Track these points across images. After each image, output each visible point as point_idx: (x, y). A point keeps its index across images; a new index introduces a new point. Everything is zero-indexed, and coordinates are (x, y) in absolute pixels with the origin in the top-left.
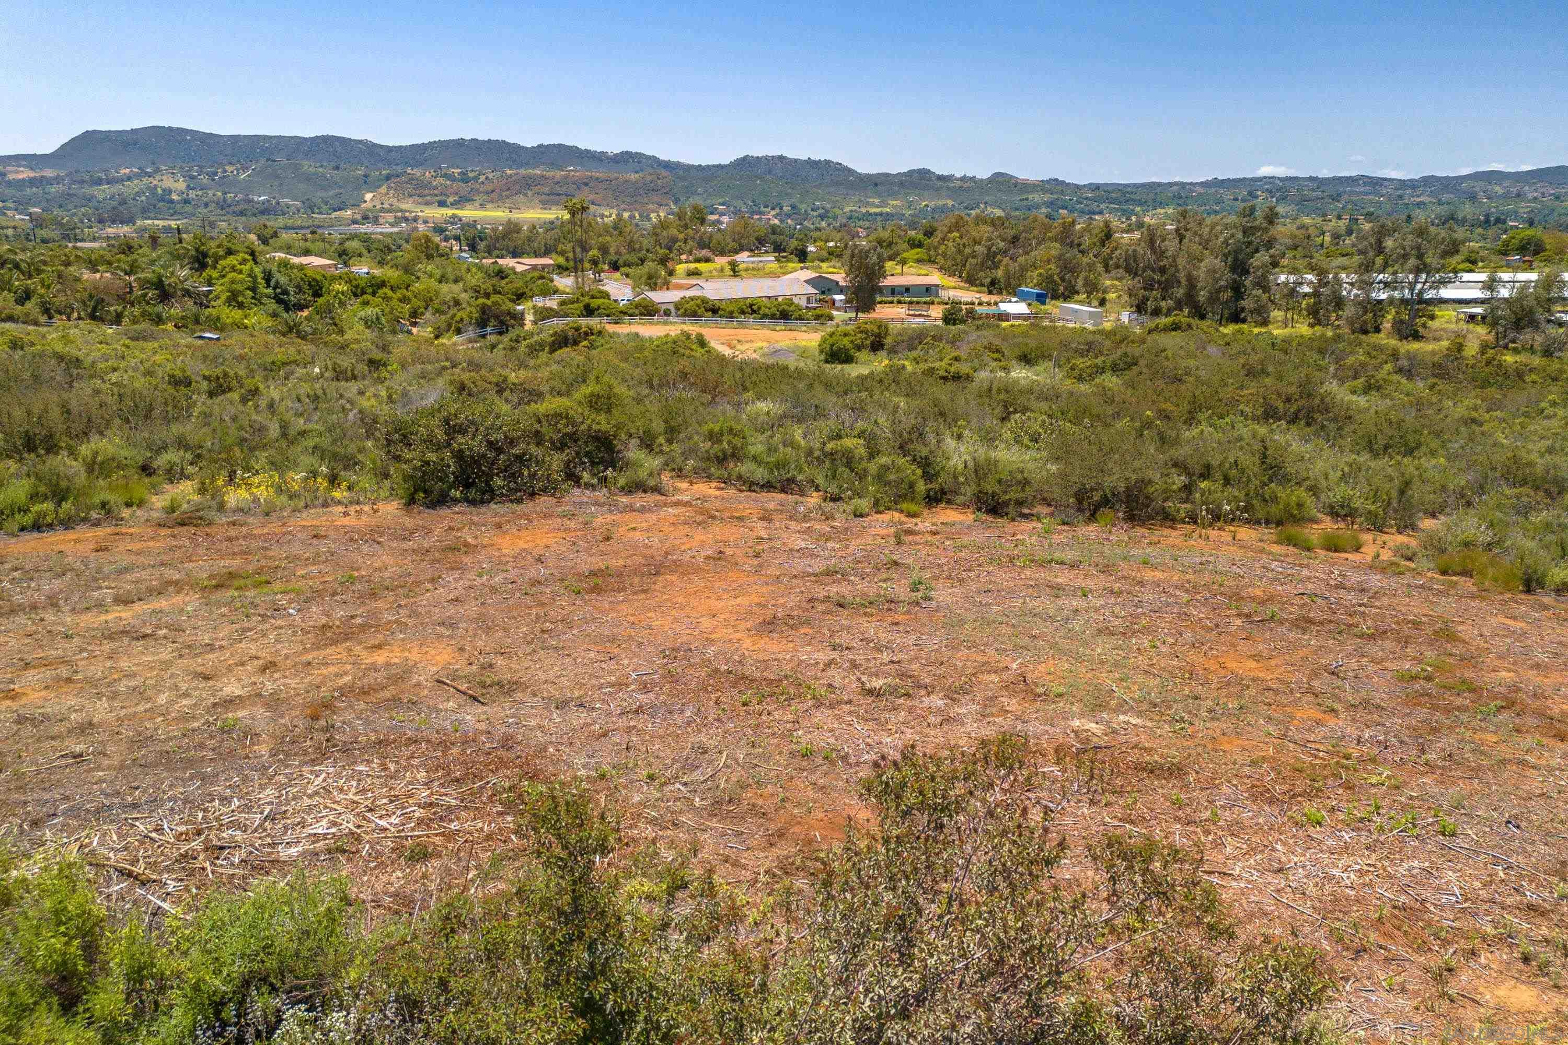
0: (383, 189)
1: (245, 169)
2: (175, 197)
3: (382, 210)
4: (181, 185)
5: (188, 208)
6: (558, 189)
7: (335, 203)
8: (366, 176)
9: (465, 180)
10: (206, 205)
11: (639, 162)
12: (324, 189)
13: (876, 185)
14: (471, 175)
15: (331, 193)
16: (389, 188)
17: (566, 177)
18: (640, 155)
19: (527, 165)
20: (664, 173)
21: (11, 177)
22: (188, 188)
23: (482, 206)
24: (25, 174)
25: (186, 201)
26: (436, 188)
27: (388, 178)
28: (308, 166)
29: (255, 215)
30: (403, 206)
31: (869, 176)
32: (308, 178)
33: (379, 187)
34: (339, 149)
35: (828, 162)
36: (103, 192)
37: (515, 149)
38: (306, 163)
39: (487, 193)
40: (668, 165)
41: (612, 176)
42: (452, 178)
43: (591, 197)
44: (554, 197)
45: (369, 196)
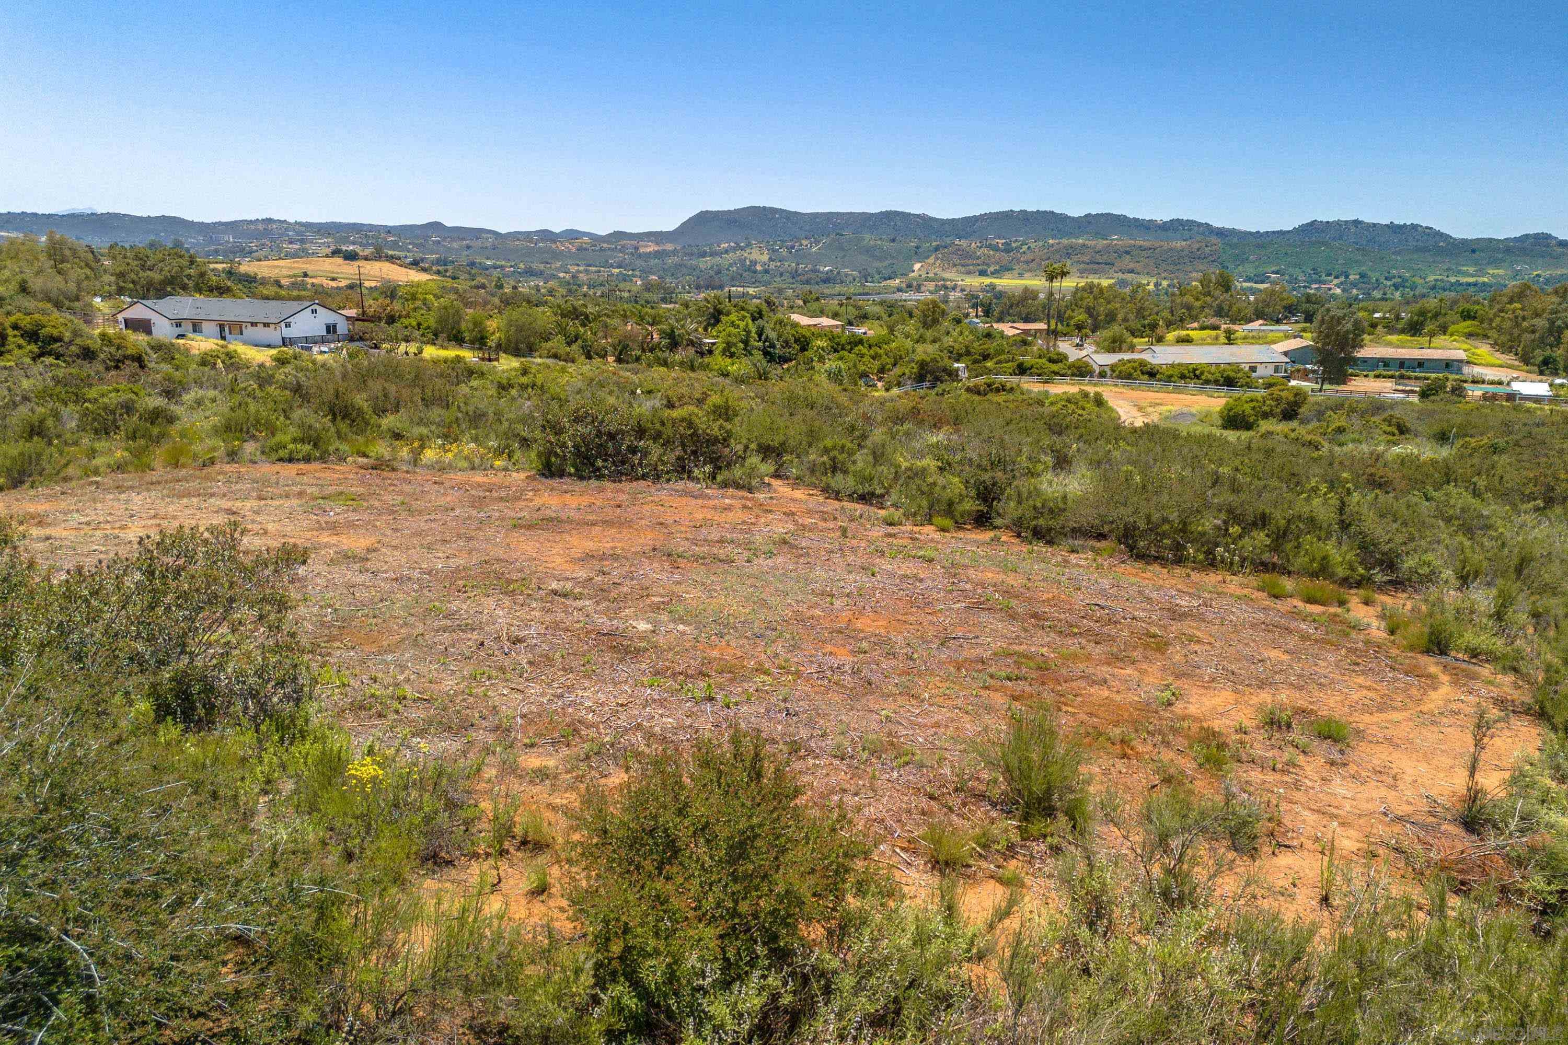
0: (931, 260)
1: (817, 242)
2: (759, 268)
3: (928, 279)
4: (765, 258)
5: (766, 277)
6: (1098, 258)
7: (886, 272)
8: (917, 247)
9: (1008, 249)
10: (781, 275)
11: (1190, 230)
12: (881, 259)
13: (1473, 251)
14: (1014, 245)
15: (886, 263)
16: (937, 258)
17: (1109, 246)
18: (1191, 223)
19: (1070, 235)
20: (1214, 239)
21: (641, 250)
22: (771, 259)
23: (1021, 275)
24: (651, 248)
25: (766, 271)
26: (979, 258)
27: (937, 249)
28: (868, 239)
29: (817, 283)
30: (947, 275)
31: (1464, 242)
32: (868, 251)
33: (928, 257)
34: (899, 223)
35: (1414, 227)
36: (706, 263)
37: (1063, 218)
38: (867, 236)
39: (1027, 262)
40: (1221, 233)
41: (1157, 245)
42: (996, 248)
43: (1131, 266)
44: (1096, 265)
45: (917, 266)
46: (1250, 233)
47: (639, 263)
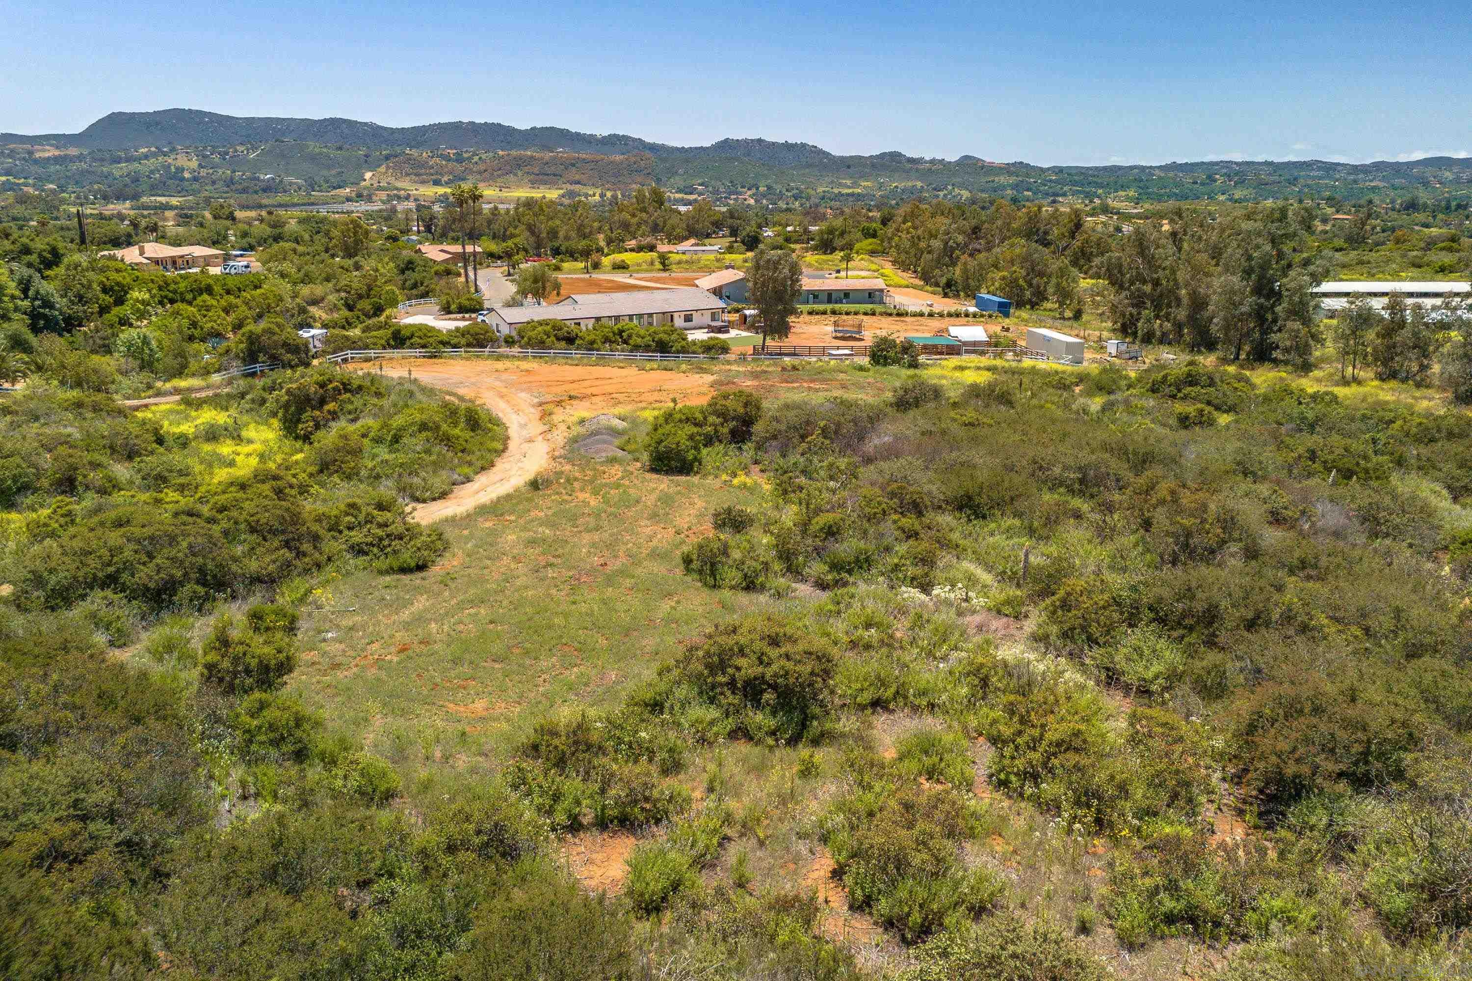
0: (383, 169)
1: (254, 149)
2: (187, 175)
3: (378, 188)
4: (194, 164)
5: (196, 186)
6: (546, 169)
7: (336, 181)
8: (366, 156)
9: (459, 160)
10: (214, 183)
11: (626, 145)
12: (329, 168)
13: (849, 167)
14: (465, 155)
15: (333, 172)
16: (388, 168)
17: (555, 158)
18: (625, 138)
19: (521, 146)
20: (648, 154)
21: (37, 155)
22: (201, 166)
24: (50, 152)
25: (196, 179)
26: (431, 168)
27: (387, 158)
28: (314, 147)
29: (256, 192)
30: (399, 184)
31: (842, 158)
32: (313, 158)
33: (379, 166)
34: (346, 131)
35: (803, 145)
36: (120, 170)
37: (509, 131)
38: (312, 144)
39: (480, 173)
40: (653, 148)
41: (599, 158)
42: (448, 158)
43: (577, 177)
44: (543, 177)
45: (368, 175)
46: (677, 149)
47: (34, 169)
